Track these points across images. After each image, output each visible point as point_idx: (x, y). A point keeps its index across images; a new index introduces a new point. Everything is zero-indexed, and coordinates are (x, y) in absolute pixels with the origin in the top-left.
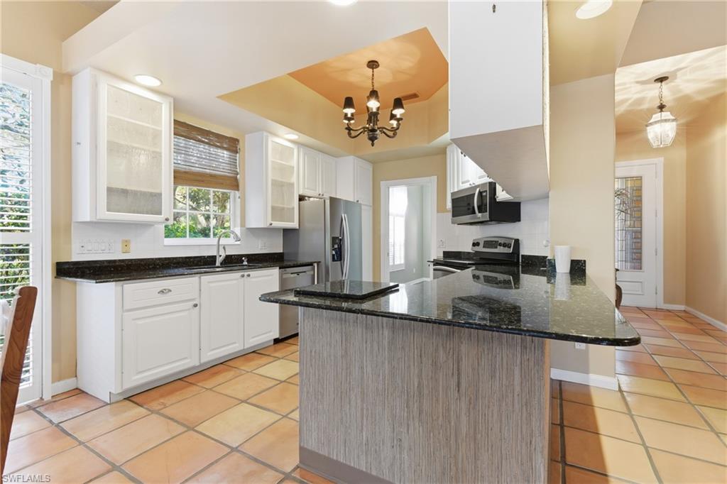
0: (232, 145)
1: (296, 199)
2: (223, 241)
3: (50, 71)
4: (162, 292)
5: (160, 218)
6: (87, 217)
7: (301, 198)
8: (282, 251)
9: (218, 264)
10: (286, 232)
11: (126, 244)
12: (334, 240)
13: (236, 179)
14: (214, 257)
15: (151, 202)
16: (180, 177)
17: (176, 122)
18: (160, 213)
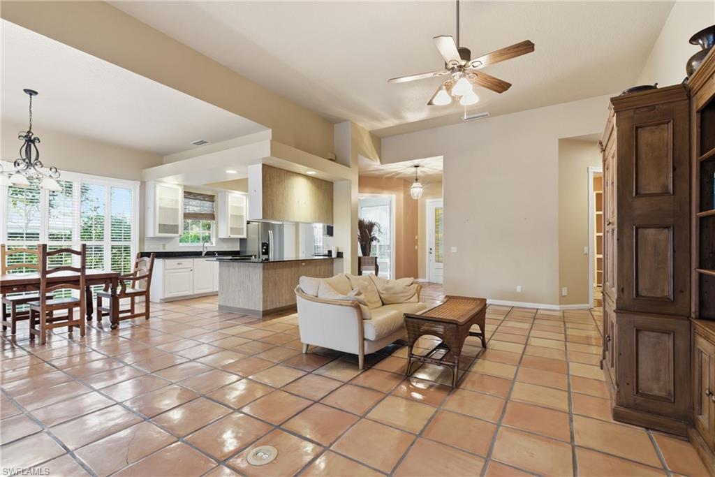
0: (211, 198)
1: (245, 223)
2: (206, 244)
3: (139, 182)
4: (179, 264)
5: (178, 235)
6: (152, 235)
7: (248, 223)
8: (239, 250)
9: (203, 255)
10: (242, 240)
11: (164, 245)
12: (263, 244)
13: (213, 215)
14: (201, 252)
15: (174, 229)
16: (186, 216)
17: (185, 192)
18: (177, 233)
